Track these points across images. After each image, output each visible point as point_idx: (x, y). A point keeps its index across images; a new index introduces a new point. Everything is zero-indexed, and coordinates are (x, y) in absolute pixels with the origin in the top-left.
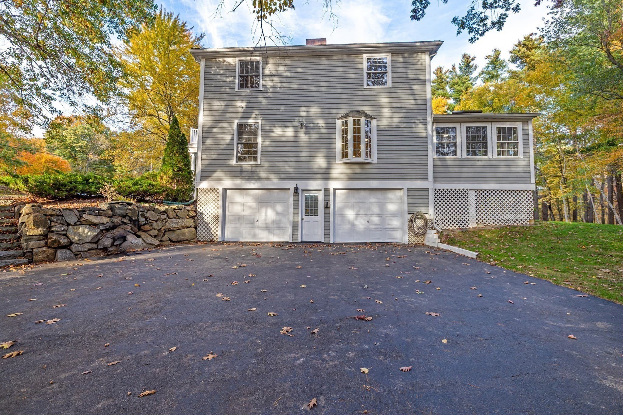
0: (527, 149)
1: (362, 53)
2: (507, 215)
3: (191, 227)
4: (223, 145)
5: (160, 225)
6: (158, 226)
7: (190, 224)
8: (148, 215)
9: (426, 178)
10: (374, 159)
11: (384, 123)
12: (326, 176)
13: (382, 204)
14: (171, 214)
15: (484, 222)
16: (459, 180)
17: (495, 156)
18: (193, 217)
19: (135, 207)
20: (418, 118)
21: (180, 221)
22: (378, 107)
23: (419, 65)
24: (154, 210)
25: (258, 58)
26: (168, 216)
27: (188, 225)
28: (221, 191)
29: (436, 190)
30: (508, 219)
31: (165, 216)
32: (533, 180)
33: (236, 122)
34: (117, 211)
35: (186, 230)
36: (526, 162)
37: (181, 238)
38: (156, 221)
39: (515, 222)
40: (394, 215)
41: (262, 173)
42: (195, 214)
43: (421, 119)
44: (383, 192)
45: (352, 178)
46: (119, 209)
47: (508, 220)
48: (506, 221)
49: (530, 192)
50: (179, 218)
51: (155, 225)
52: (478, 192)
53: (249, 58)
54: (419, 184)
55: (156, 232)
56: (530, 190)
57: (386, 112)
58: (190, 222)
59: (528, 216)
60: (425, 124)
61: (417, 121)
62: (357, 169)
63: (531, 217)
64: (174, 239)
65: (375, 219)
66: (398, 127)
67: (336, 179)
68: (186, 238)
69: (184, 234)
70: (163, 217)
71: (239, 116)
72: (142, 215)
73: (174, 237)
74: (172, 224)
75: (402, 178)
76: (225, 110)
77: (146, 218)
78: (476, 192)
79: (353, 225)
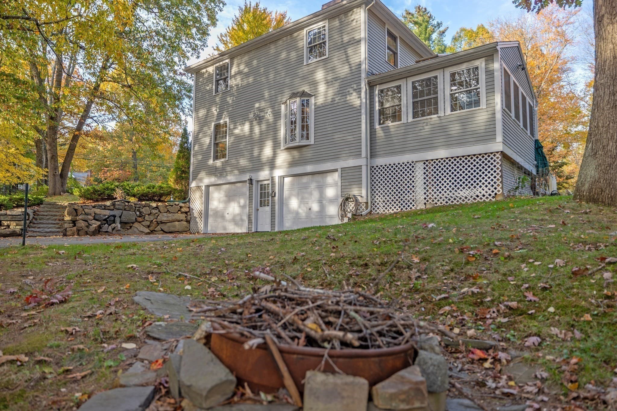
0: (491, 94)
1: (302, 28)
2: (464, 191)
3: (182, 220)
4: (205, 147)
5: (152, 218)
6: (150, 218)
7: (181, 218)
8: (143, 210)
9: (359, 155)
10: (312, 141)
11: (321, 100)
12: (272, 165)
13: (321, 188)
14: (161, 209)
15: (434, 202)
16: (403, 152)
17: (448, 112)
18: (186, 213)
19: (132, 204)
20: (352, 86)
21: (170, 215)
22: (314, 84)
23: (354, 23)
24: (149, 206)
25: (227, 61)
26: (159, 211)
27: (178, 219)
28: (203, 188)
29: (373, 167)
30: (465, 195)
31: (157, 211)
32: (499, 138)
33: (213, 124)
34: (117, 207)
35: (177, 223)
36: (490, 113)
37: (172, 229)
38: (149, 215)
39: (475, 199)
40: (332, 201)
41: (228, 168)
42: (188, 210)
43: (355, 85)
44: (321, 175)
45: (292, 164)
46: (118, 205)
47: (466, 198)
48: (463, 198)
49: (498, 155)
50: (170, 212)
51: (147, 217)
52: (427, 163)
53: (221, 63)
54: (351, 162)
55: (148, 223)
56: (497, 152)
57: (322, 88)
58: (182, 216)
59: (492, 189)
60: (358, 90)
61: (350, 89)
62: (296, 153)
63: (499, 191)
64: (165, 230)
65: (315, 207)
66: (333, 100)
67: (280, 167)
68: (176, 230)
69: (174, 226)
70: (154, 211)
71: (215, 119)
72: (138, 210)
73: (165, 227)
74: (163, 217)
75: (336, 158)
76: (207, 116)
77: (140, 213)
78: (425, 163)
79: (297, 213)
